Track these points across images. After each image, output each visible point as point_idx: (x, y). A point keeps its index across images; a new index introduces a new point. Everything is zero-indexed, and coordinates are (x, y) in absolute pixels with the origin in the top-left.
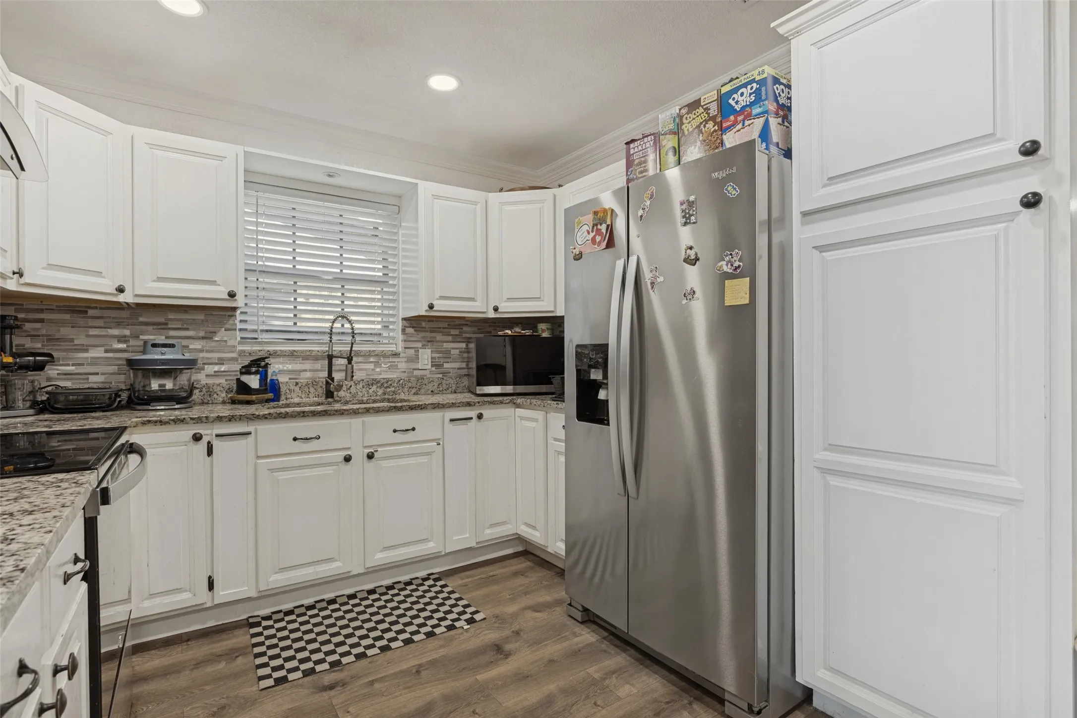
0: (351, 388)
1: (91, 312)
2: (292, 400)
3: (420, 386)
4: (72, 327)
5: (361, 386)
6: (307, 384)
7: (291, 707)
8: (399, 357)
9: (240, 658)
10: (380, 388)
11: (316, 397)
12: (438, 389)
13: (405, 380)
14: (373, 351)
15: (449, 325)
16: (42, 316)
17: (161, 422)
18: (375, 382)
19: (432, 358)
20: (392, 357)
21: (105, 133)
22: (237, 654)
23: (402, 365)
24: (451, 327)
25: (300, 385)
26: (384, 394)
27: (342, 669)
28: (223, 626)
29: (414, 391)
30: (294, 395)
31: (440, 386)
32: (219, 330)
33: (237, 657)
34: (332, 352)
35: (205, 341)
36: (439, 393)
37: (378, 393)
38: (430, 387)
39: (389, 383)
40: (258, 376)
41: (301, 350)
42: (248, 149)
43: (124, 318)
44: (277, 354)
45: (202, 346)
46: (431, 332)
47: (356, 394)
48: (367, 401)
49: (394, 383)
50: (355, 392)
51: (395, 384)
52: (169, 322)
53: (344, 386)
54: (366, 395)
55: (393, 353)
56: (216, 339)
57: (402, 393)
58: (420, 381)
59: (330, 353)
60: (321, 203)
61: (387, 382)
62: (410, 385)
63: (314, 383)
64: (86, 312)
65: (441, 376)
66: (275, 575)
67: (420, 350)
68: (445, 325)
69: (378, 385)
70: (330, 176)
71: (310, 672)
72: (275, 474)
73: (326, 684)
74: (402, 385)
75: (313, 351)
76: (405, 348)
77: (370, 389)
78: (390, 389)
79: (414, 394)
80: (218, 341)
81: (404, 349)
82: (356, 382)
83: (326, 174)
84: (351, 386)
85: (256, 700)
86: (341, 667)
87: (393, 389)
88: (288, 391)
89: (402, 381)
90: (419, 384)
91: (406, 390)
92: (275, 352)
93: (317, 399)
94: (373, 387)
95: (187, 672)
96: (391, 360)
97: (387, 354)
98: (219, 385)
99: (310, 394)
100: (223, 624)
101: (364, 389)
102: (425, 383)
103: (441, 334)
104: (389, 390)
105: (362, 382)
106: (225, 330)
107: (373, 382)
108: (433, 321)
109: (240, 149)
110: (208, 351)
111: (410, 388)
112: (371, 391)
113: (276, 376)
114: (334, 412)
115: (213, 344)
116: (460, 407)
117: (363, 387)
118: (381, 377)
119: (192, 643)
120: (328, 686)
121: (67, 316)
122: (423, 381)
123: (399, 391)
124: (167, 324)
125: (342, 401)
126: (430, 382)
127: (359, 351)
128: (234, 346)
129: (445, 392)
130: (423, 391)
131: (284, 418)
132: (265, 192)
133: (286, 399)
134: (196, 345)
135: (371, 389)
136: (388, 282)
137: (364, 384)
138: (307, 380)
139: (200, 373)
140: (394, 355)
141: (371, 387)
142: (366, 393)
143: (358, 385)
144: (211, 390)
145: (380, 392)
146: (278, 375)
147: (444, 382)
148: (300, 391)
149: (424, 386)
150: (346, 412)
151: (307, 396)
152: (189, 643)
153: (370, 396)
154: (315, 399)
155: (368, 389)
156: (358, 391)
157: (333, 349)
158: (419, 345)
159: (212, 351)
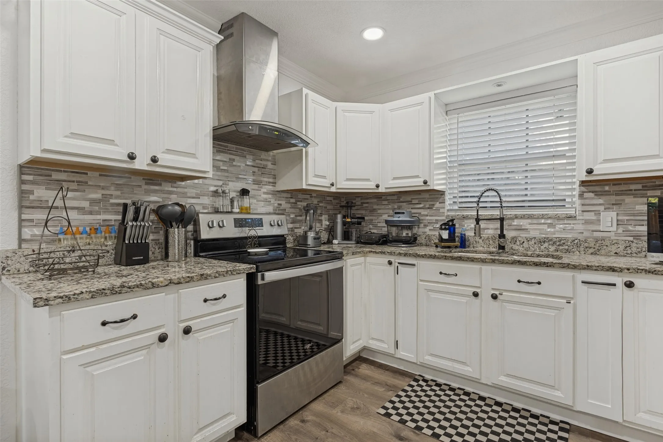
0: (524, 244)
1: (383, 197)
2: (477, 248)
3: (599, 246)
4: (377, 205)
5: (533, 242)
6: (488, 238)
7: (376, 432)
8: (576, 220)
9: (391, 392)
10: (553, 245)
11: (494, 248)
12: (625, 252)
13: (581, 240)
14: (546, 214)
15: (643, 186)
16: (368, 201)
17: (376, 252)
18: (547, 240)
19: (618, 220)
20: (566, 220)
21: (371, 112)
22: (393, 389)
23: (580, 227)
24: (645, 188)
25: (483, 238)
26: (557, 250)
27: (418, 435)
28: (406, 373)
29: (591, 250)
30: (478, 245)
31: (628, 248)
32: (436, 204)
33: (391, 390)
34: (503, 216)
35: (429, 209)
36: (626, 256)
37: (550, 250)
38: (614, 249)
39: (562, 242)
40: (448, 231)
41: (484, 215)
42: (436, 92)
43: (395, 200)
44: (469, 217)
45: (428, 213)
46: (617, 195)
47: (528, 248)
48: (531, 255)
49: (567, 242)
50: (527, 246)
51: (569, 243)
52: (413, 200)
53: (518, 242)
54: (538, 250)
55: (568, 216)
56: (434, 209)
57: (577, 252)
58: (599, 242)
59: (502, 217)
60: (504, 107)
61: (560, 241)
62: (586, 245)
63: (493, 238)
64: (381, 198)
65: (631, 239)
66: (429, 356)
67: (601, 213)
68: (639, 187)
69: (550, 243)
70: (499, 85)
71: (403, 422)
72: (429, 293)
73: (402, 435)
74: (577, 244)
75: (493, 215)
76: (583, 211)
77: (541, 245)
78: (563, 247)
79: (592, 254)
80: (435, 210)
81: (581, 212)
82: (529, 239)
83: (495, 85)
84: (524, 242)
85: (370, 416)
86: (420, 433)
87: (567, 247)
88: (474, 242)
89: (576, 241)
90: (598, 245)
91: (582, 249)
92: (467, 216)
93: (495, 249)
94: (545, 244)
95: (369, 383)
96: (566, 222)
97: (561, 217)
98: (434, 235)
99: (490, 246)
100: (407, 371)
101: (536, 245)
102: (606, 244)
103: (632, 196)
104: (561, 248)
105: (534, 239)
106: (439, 203)
107: (545, 240)
108: (620, 184)
109: (432, 94)
110: (430, 216)
111: (587, 248)
112: (542, 247)
113: (464, 231)
114: (467, 259)
115: (433, 212)
116: (597, 270)
117: (535, 244)
118: (554, 236)
119: (387, 373)
120: (401, 436)
121: (375, 200)
122: (604, 243)
123: (574, 250)
124: (411, 201)
125: (509, 253)
126: (613, 244)
127: (533, 214)
128: (444, 213)
129: (635, 255)
130: (603, 252)
131: (434, 258)
132: (463, 113)
133: (473, 247)
134: (424, 212)
135: (543, 245)
136: (565, 155)
137: (536, 241)
138: (488, 236)
139: (426, 228)
140: (569, 217)
141: (543, 244)
142: (538, 248)
143: (530, 241)
144: (430, 238)
145: (552, 248)
146: (465, 231)
147: (634, 245)
148: (483, 243)
149: (605, 247)
150: (475, 260)
151: (488, 246)
152: (386, 371)
153: (542, 251)
154: (493, 249)
155: (540, 245)
156: (530, 246)
157: (504, 213)
158: (602, 208)
159: (432, 216)
